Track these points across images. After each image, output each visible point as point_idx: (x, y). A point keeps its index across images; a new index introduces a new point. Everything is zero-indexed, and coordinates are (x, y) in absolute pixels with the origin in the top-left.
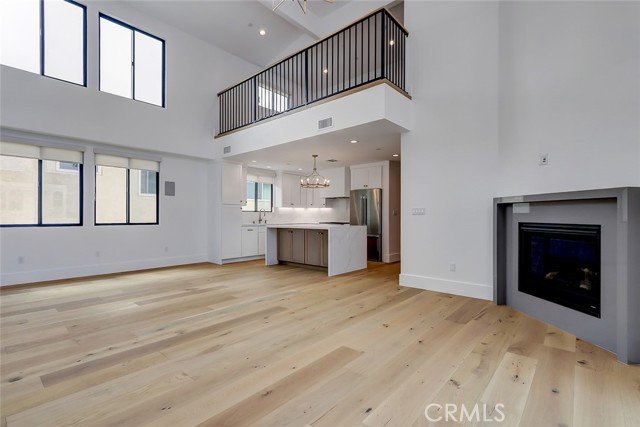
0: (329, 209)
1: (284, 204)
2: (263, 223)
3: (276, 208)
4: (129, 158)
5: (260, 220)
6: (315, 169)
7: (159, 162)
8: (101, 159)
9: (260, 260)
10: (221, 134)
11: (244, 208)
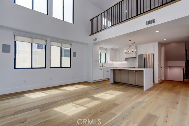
1: (111, 61)
3: (107, 62)
4: (61, 43)
5: (103, 66)
6: (130, 46)
7: (71, 45)
8: (52, 43)
10: (92, 34)
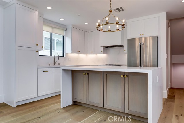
0: (104, 56)
1: (73, 51)
2: (57, 65)
3: (66, 54)
5: (55, 63)
9: (57, 97)
11: (41, 53)
